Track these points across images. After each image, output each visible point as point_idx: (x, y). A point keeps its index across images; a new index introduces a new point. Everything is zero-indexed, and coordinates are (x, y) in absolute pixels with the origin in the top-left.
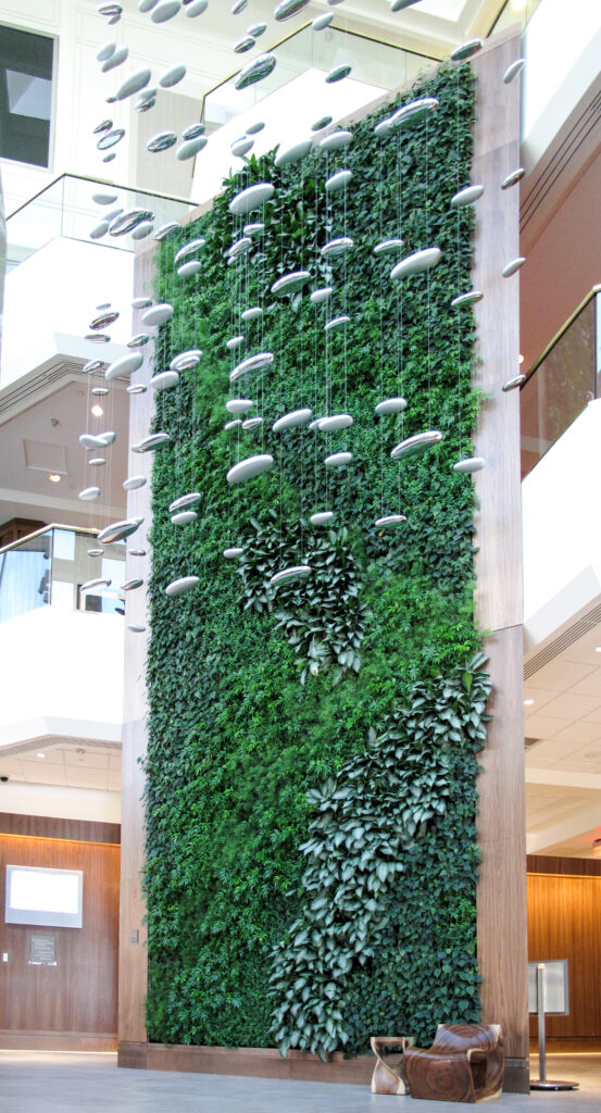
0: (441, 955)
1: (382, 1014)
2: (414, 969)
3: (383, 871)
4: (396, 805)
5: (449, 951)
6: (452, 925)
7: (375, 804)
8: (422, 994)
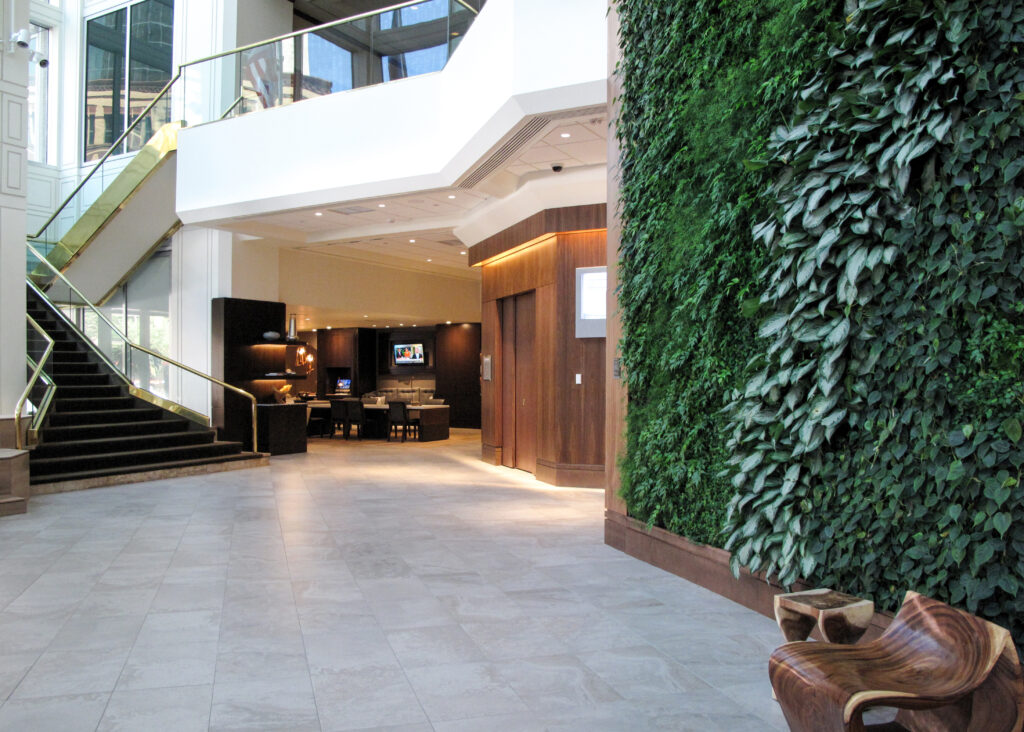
0: (952, 439)
1: (862, 535)
2: (909, 459)
3: (857, 262)
4: (874, 136)
5: (967, 430)
6: (982, 374)
7: (841, 141)
8: (920, 513)
